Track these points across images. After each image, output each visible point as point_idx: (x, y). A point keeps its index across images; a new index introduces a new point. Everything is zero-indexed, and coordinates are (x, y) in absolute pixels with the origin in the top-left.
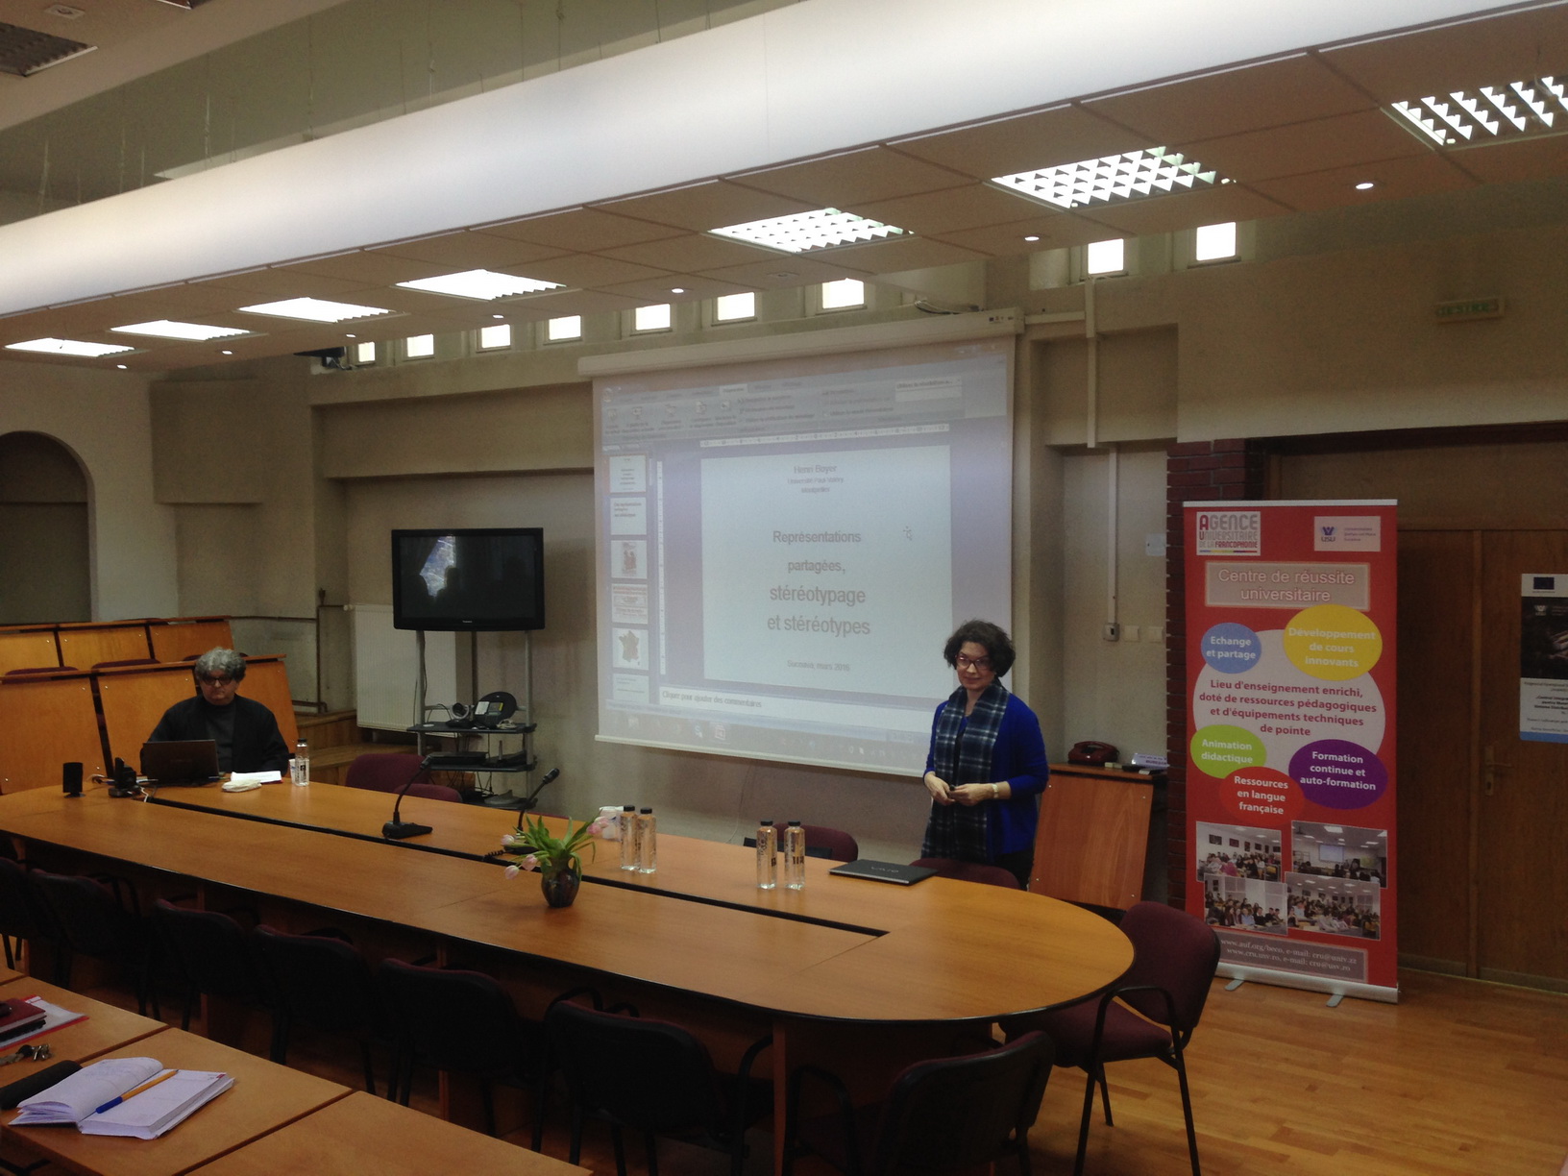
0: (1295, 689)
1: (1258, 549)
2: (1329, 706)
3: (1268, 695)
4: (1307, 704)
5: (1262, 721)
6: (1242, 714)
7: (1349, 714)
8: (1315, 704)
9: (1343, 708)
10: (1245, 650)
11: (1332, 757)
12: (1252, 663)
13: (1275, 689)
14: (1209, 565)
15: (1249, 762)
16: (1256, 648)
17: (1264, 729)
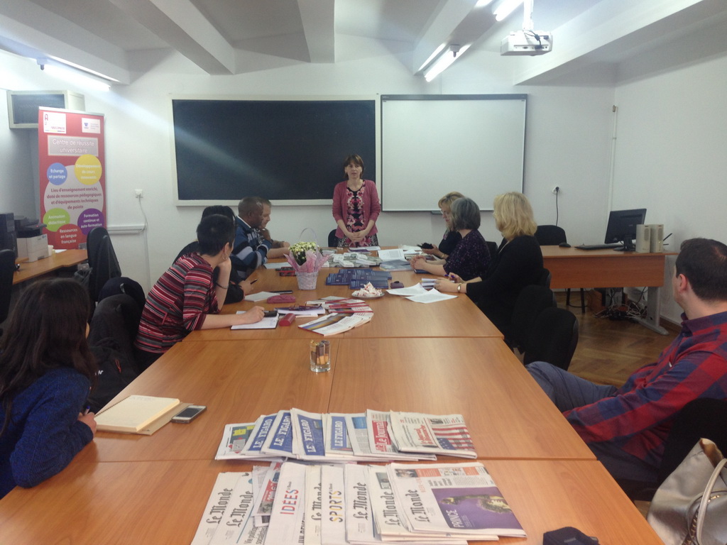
0: (79, 190)
1: (65, 130)
2: (88, 195)
3: (70, 193)
4: (82, 195)
5: (68, 204)
6: (61, 202)
7: (94, 198)
8: (84, 195)
9: (92, 195)
10: (62, 174)
11: (90, 216)
12: (65, 179)
13: (72, 190)
14: (49, 137)
15: (64, 222)
16: (65, 173)
17: (69, 208)
